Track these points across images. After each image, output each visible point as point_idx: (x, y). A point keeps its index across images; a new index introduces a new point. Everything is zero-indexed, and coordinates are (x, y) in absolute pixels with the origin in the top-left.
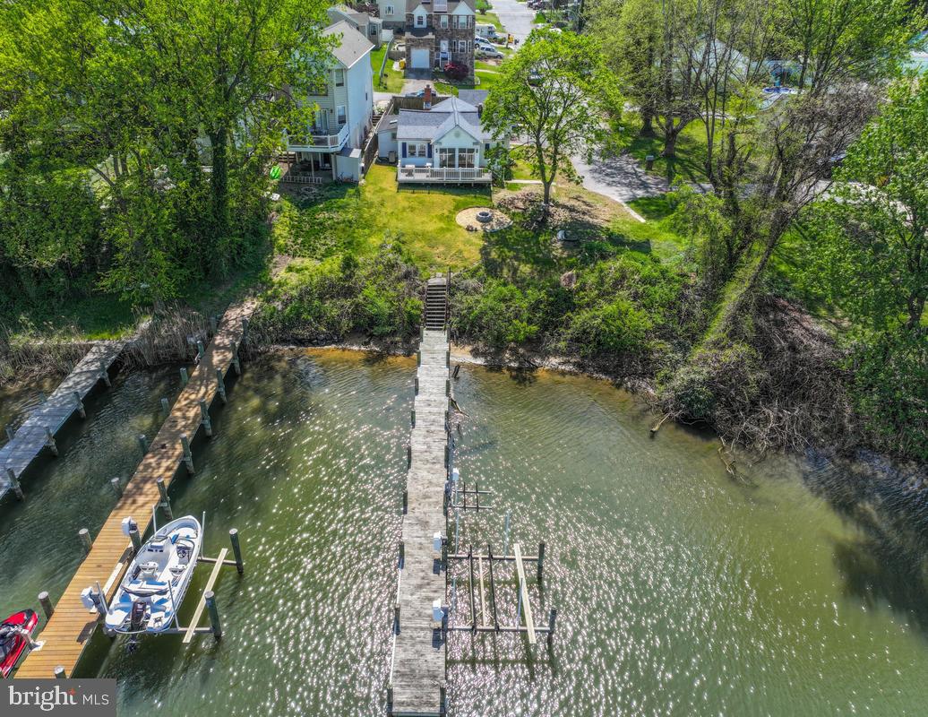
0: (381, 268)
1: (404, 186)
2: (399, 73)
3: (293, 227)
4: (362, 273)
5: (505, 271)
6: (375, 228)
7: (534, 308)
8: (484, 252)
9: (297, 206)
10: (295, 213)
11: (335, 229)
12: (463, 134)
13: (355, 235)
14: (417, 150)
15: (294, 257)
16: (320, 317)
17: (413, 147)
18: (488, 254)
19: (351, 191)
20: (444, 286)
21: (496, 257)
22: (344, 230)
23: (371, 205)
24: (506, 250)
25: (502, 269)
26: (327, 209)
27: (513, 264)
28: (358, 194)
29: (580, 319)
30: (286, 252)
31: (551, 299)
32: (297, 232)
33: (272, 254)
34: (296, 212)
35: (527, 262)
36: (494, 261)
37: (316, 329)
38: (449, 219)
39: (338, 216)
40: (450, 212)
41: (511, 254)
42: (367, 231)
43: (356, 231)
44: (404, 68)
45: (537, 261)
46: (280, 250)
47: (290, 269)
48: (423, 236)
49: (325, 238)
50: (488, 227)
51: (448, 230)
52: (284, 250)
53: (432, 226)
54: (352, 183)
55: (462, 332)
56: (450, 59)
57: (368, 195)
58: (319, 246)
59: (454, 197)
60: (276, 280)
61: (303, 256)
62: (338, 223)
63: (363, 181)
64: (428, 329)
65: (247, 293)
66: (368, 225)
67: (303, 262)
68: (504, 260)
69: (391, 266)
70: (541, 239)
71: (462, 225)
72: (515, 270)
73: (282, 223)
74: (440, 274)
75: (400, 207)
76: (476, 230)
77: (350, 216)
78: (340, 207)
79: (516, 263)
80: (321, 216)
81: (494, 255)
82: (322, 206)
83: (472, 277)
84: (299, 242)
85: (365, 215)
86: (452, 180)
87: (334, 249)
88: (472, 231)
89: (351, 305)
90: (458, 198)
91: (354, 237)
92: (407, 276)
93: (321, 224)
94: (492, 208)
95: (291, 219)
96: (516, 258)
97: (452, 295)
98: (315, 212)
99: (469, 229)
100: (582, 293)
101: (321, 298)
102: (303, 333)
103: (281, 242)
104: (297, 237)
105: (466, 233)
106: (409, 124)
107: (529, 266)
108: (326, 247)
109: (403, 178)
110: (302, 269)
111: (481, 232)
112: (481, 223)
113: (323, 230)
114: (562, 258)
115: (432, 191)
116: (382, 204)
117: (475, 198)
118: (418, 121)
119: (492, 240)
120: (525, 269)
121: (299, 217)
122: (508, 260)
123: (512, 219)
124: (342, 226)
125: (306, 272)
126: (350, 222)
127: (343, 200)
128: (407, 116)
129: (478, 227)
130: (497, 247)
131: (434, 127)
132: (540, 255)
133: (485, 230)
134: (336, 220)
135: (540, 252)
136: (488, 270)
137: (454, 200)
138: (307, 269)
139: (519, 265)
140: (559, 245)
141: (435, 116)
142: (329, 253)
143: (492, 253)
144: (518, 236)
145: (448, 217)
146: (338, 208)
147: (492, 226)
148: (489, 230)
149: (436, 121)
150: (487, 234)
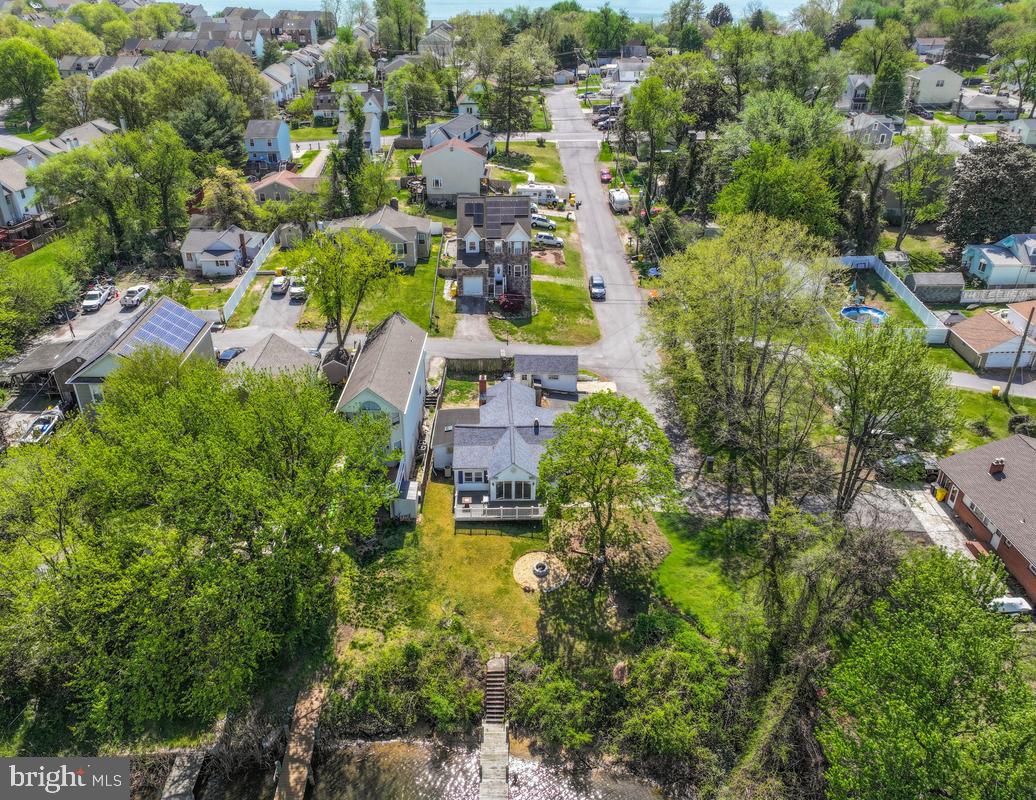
0: (442, 657)
1: (461, 524)
2: (449, 304)
3: (354, 589)
4: (424, 663)
5: (561, 649)
6: (435, 590)
7: (588, 708)
8: (541, 625)
9: (357, 561)
10: (356, 571)
11: (396, 591)
12: (519, 471)
13: (415, 599)
14: (474, 476)
15: (357, 626)
16: (385, 709)
17: (470, 474)
18: (545, 628)
19: (409, 535)
20: (502, 672)
21: (552, 632)
22: (404, 593)
23: (429, 558)
24: (562, 621)
25: (558, 647)
26: (388, 565)
27: (569, 640)
28: (415, 542)
29: (633, 721)
30: (349, 621)
31: (604, 695)
32: (359, 595)
33: (336, 625)
34: (356, 569)
35: (581, 637)
36: (550, 637)
37: (383, 723)
38: (505, 573)
39: (398, 575)
40: (508, 563)
41: (567, 627)
42: (426, 593)
43: (416, 593)
44: (456, 296)
45: (592, 637)
46: (344, 619)
47: (354, 645)
48: (481, 603)
49: (386, 603)
50: (545, 585)
51: (507, 591)
52: (346, 620)
53: (490, 587)
54: (410, 524)
55: (520, 723)
56: (504, 283)
57: (425, 541)
58: (380, 614)
59: (511, 538)
60: (341, 659)
61: (366, 627)
62: (397, 584)
63: (420, 519)
64: (488, 722)
65: (314, 677)
66: (428, 586)
67: (365, 635)
68: (560, 636)
69: (453, 652)
70: (597, 600)
71: (520, 582)
72: (571, 648)
73: (343, 585)
74: (498, 654)
75: (458, 558)
76: (533, 591)
77: (410, 575)
78: (399, 563)
79: (572, 639)
80: (382, 574)
81: (550, 630)
82: (381, 561)
83: (530, 658)
84: (361, 607)
85: (425, 571)
86: (509, 517)
87: (396, 617)
88: (529, 591)
89: (415, 698)
90: (517, 540)
91: (414, 602)
92: (468, 662)
93: (382, 585)
94: (548, 552)
95: (352, 578)
96: (572, 632)
97: (511, 681)
98: (374, 570)
99: (527, 590)
100: (634, 690)
101: (386, 685)
102: (371, 728)
103: (343, 609)
104: (359, 602)
105: (523, 595)
106: (465, 444)
107: (584, 643)
108: (387, 615)
109: (460, 515)
110: (366, 645)
111: (538, 594)
112: (538, 579)
113: (384, 593)
114: (615, 632)
115: (489, 531)
116: (440, 555)
117: (532, 538)
118: (474, 440)
119: (549, 606)
120: (580, 647)
121: (360, 576)
122: (564, 636)
123: (568, 570)
124: (402, 587)
125: (369, 649)
126: (410, 582)
127: (402, 551)
128: (462, 434)
129: (535, 586)
130: (553, 617)
131: (490, 448)
132: (595, 628)
133: (541, 591)
134: (396, 580)
135: (595, 623)
136: (544, 650)
137: (511, 543)
138: (371, 645)
139: (575, 642)
140: (613, 609)
141: (491, 432)
142: (391, 623)
143: (549, 627)
144: (574, 598)
145: (505, 570)
146: (398, 563)
147: (549, 583)
148: (545, 590)
149: (492, 439)
150: (544, 597)
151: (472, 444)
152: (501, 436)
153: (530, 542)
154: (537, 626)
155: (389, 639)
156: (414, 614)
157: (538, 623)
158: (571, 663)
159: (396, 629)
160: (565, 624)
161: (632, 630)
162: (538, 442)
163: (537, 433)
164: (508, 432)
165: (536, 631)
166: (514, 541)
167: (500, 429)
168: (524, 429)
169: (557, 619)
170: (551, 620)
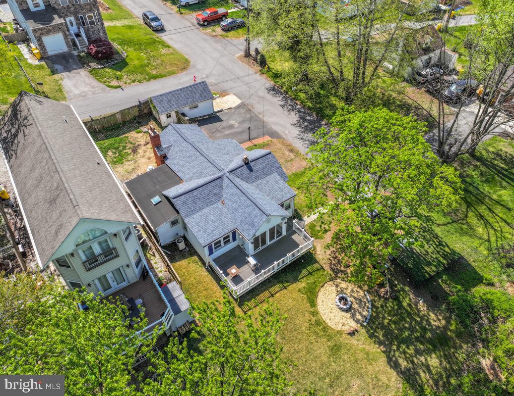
1: (243, 300)
8: (392, 363)
12: (272, 219)
14: (222, 242)
17: (219, 242)
18: (397, 364)
24: (404, 346)
25: (419, 375)
27: (421, 362)
35: (428, 352)
36: (408, 370)
38: (320, 325)
40: (312, 314)
41: (411, 350)
44: (42, 58)
50: (358, 317)
51: (337, 347)
53: (321, 352)
56: (83, 34)
68: (413, 362)
70: (405, 304)
71: (339, 328)
76: (356, 330)
79: (422, 359)
81: (403, 364)
88: (354, 334)
90: (302, 284)
94: (332, 279)
96: (418, 352)
99: (352, 334)
105: (354, 341)
106: (193, 212)
107: (434, 355)
109: (236, 290)
111: (363, 331)
114: (446, 328)
115: (272, 290)
117: (310, 273)
118: (199, 204)
119: (381, 337)
120: (434, 361)
122: (415, 360)
123: (360, 287)
128: (184, 203)
129: (354, 325)
130: (394, 347)
131: (220, 204)
132: (429, 335)
133: (362, 325)
135: (424, 330)
136: (412, 386)
137: (299, 291)
139: (426, 360)
140: (422, 305)
141: (209, 187)
143: (401, 361)
144: (389, 314)
145: (317, 323)
147: (360, 313)
148: (363, 322)
149: (215, 194)
150: (369, 330)
151: (200, 209)
152: (221, 187)
153: (311, 280)
157: (388, 363)
158: (436, 382)
160: (409, 349)
161: (453, 317)
162: (257, 178)
163: (251, 170)
164: (226, 180)
165: (394, 373)
166: (300, 287)
167: (216, 181)
168: (238, 171)
169: (398, 347)
170: (394, 351)
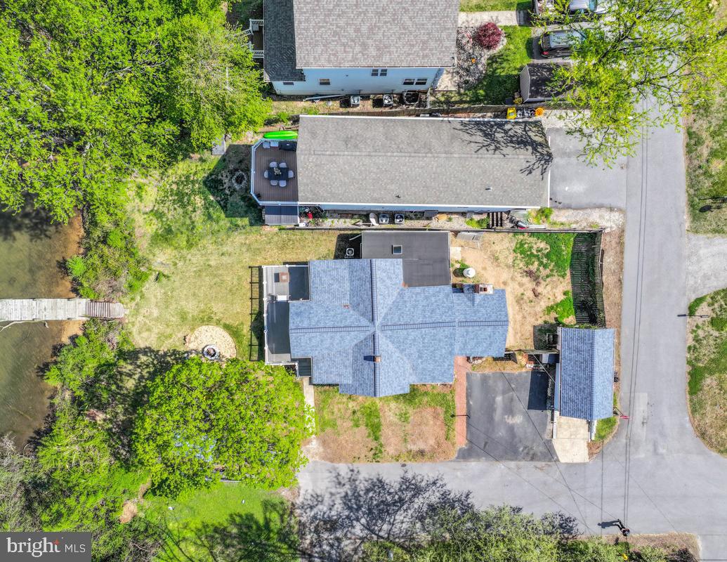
10: (201, 176)
18: (145, 353)
20: (110, 315)
22: (184, 224)
24: (152, 370)
25: (131, 364)
26: (207, 206)
27: (136, 374)
30: (161, 179)
32: (181, 183)
35: (137, 386)
36: (138, 358)
38: (206, 319)
39: (198, 217)
40: (219, 320)
47: (141, 187)
49: (175, 209)
50: (194, 355)
51: (184, 319)
53: (188, 304)
58: (166, 205)
59: (250, 323)
61: (157, 194)
62: (190, 218)
67: (151, 196)
68: (139, 367)
71: (196, 332)
72: (130, 376)
73: (189, 166)
74: (127, 312)
75: (221, 272)
76: (186, 344)
77: (200, 227)
79: (136, 377)
80: (199, 200)
81: (143, 358)
82: (212, 198)
90: (246, 330)
93: (189, 202)
95: (195, 173)
96: (142, 377)
98: (203, 193)
99: (185, 339)
105: (180, 335)
106: (351, 272)
107: (133, 387)
108: (166, 211)
109: (269, 271)
110: (140, 197)
111: (182, 349)
112: (200, 349)
113: (183, 206)
116: (222, 254)
117: (251, 345)
118: (356, 283)
119: (169, 359)
120: (130, 384)
121: (197, 180)
122: (139, 370)
124: (188, 222)
125: (137, 200)
126: (193, 229)
127: (223, 216)
129: (191, 346)
130: (155, 362)
131: (347, 302)
133: (187, 352)
134: (193, 216)
136: (129, 352)
137: (242, 323)
138: (141, 201)
139: (135, 379)
141: (368, 303)
142: (159, 215)
143: (145, 358)
145: (210, 319)
146: (209, 214)
148: (188, 355)
149: (359, 304)
150: (179, 354)
151: (352, 281)
152: (363, 315)
153: (246, 342)
154: (147, 348)
155: (146, 216)
156: (166, 236)
157: (149, 348)
158: (121, 374)
159: (155, 221)
160: (148, 372)
162: (356, 360)
163: (366, 358)
164: (369, 324)
165: (142, 346)
166: (245, 327)
167: (371, 313)
168: (371, 344)
169: (154, 365)
170: (153, 359)
